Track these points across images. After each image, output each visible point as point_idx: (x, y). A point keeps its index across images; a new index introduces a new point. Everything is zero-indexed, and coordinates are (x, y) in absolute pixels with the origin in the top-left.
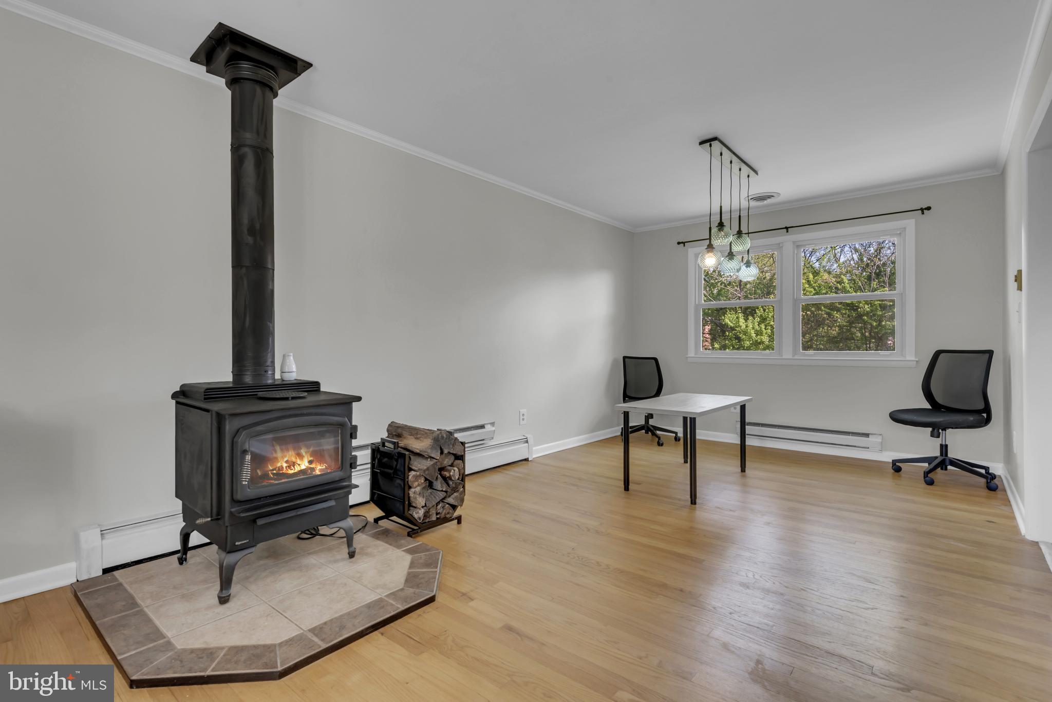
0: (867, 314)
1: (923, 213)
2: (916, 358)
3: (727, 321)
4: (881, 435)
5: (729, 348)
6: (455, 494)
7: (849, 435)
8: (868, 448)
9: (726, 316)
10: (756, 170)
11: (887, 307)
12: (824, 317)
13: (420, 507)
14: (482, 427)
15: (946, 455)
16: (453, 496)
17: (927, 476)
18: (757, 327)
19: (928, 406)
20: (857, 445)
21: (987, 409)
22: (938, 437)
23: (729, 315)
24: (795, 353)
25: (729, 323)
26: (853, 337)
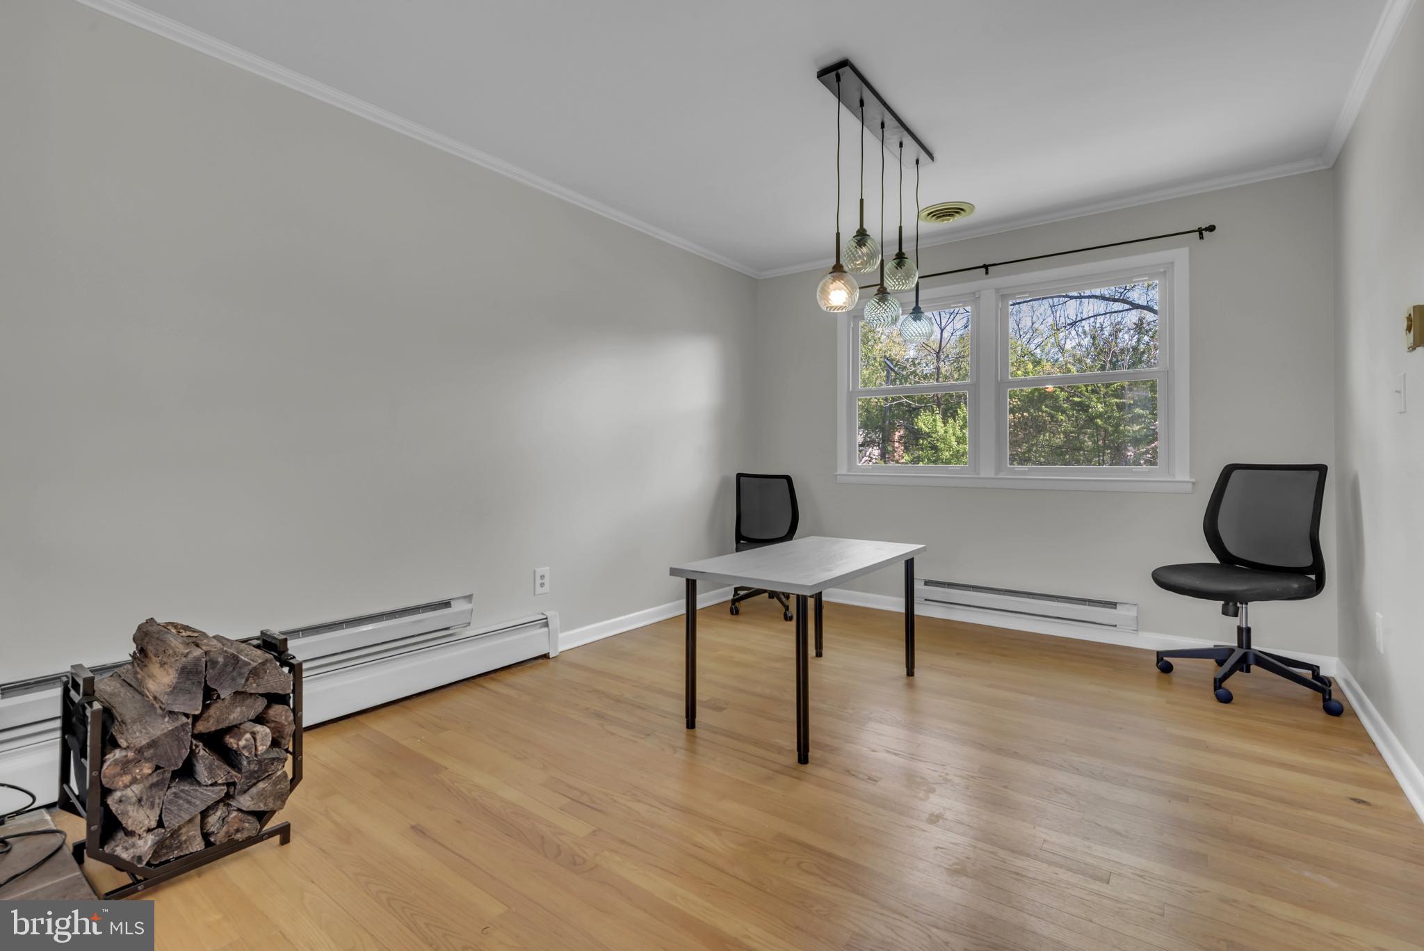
0: (1100, 416)
1: (1201, 237)
2: (1191, 477)
3: (921, 424)
4: (1135, 605)
5: (922, 461)
6: (261, 785)
7: (1085, 605)
8: (1116, 626)
9: (919, 417)
10: (931, 152)
11: (1125, 408)
12: (1045, 420)
13: (141, 832)
14: (447, 604)
15: (1249, 646)
16: (254, 790)
17: (1220, 687)
18: (958, 433)
19: (1214, 559)
20: (1097, 622)
21: (1318, 567)
22: (1236, 615)
23: (924, 417)
24: (999, 469)
25: (923, 427)
26: (1082, 447)
